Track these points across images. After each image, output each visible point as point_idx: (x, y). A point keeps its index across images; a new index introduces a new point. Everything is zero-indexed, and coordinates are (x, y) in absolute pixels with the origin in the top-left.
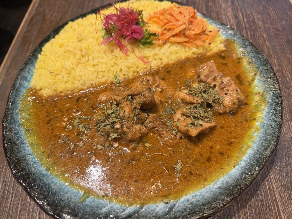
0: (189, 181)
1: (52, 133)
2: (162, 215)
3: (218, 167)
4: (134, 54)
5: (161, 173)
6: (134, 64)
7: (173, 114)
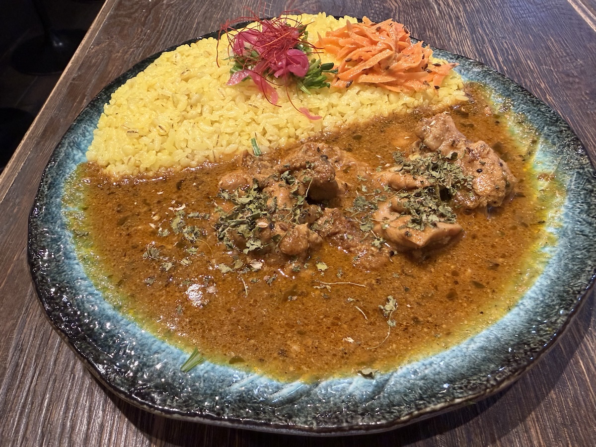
0: (413, 335)
1: (127, 242)
2: (361, 400)
3: (473, 309)
4: (290, 102)
5: (352, 320)
6: (289, 121)
7: (373, 211)
